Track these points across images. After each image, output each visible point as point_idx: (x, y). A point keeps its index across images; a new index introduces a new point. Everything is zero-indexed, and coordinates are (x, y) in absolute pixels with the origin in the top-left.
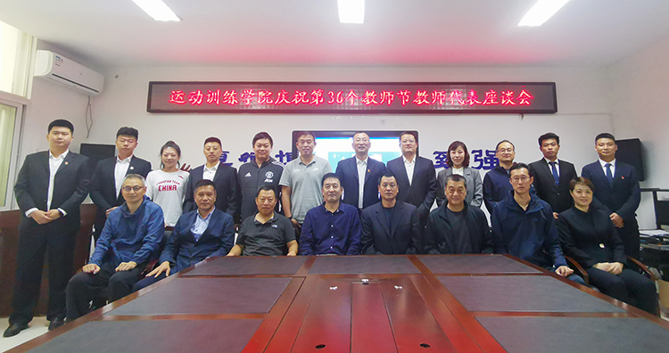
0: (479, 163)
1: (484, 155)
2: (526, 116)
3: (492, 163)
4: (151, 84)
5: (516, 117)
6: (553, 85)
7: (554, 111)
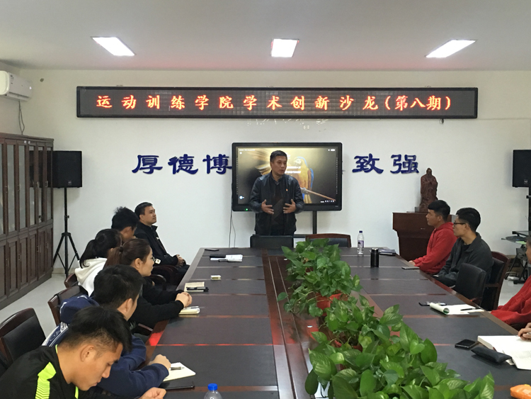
0: (397, 167)
1: (403, 160)
2: (445, 121)
3: (410, 167)
4: (79, 88)
6: (476, 90)
7: (475, 116)
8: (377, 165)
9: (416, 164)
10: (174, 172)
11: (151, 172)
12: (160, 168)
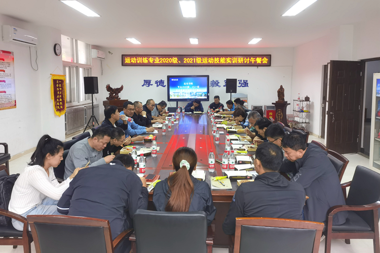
0: (240, 85)
1: (243, 82)
2: (259, 67)
3: (245, 85)
4: (123, 55)
5: (256, 68)
6: (270, 55)
7: (270, 65)
9: (248, 84)
10: (157, 86)
11: (149, 86)
12: (152, 85)
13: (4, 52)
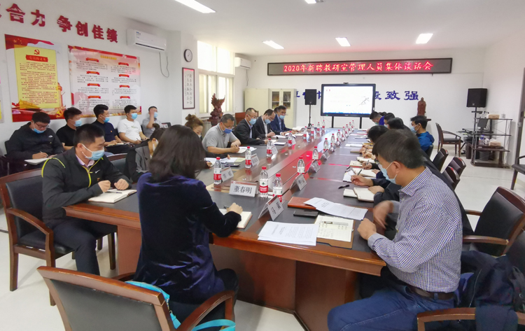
0: (407, 98)
1: (411, 93)
2: (434, 75)
3: (414, 97)
4: (268, 64)
5: (429, 75)
6: (451, 59)
7: (450, 72)
8: (397, 96)
9: (417, 96)
12: (299, 97)
13: (128, 56)
